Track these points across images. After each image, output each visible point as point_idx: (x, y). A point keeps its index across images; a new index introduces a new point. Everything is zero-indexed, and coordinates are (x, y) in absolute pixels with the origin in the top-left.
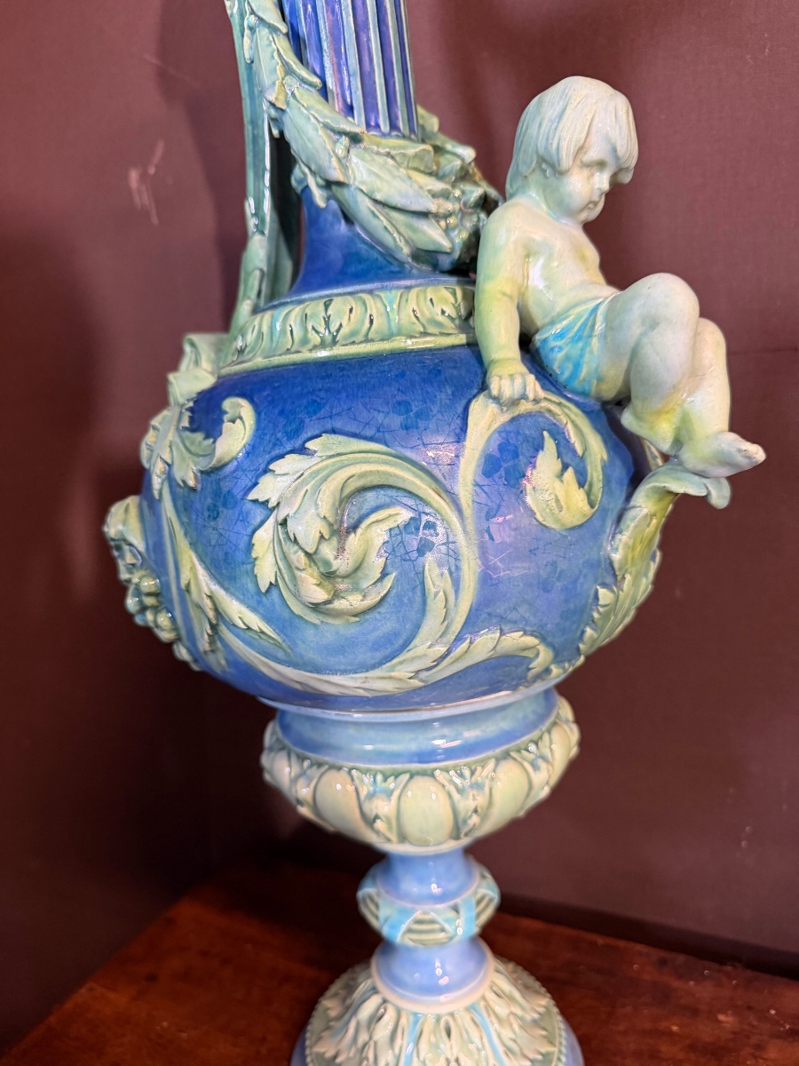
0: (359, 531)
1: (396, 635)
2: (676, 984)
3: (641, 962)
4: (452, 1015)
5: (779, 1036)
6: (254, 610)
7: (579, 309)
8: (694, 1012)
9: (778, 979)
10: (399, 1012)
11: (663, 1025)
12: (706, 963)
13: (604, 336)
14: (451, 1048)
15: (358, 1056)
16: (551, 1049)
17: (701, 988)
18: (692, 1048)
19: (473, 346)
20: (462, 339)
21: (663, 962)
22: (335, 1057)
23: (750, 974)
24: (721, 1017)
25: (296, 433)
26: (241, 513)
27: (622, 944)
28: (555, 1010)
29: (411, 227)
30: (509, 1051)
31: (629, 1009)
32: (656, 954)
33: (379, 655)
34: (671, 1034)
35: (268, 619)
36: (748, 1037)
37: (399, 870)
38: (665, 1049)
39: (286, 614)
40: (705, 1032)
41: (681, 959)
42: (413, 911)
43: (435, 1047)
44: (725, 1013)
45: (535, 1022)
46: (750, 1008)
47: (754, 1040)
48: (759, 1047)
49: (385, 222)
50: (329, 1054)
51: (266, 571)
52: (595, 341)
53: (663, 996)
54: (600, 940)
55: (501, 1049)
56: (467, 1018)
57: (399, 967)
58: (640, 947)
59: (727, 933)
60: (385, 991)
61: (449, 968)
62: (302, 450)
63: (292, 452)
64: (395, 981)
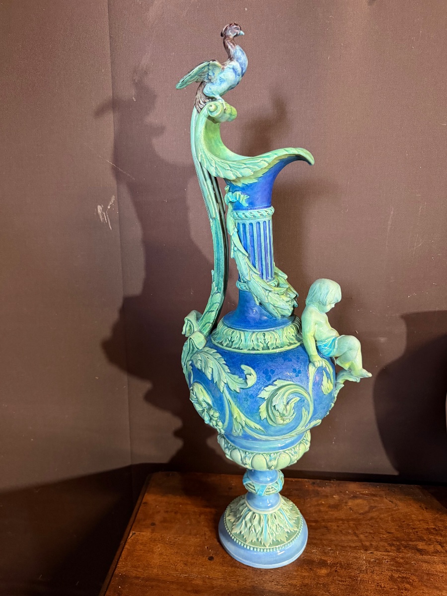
0: (289, 404)
1: (294, 426)
2: (319, 489)
3: (307, 484)
4: (275, 513)
5: (350, 498)
6: (258, 424)
7: (329, 340)
8: (327, 496)
9: (346, 482)
10: (260, 515)
11: (320, 502)
12: (326, 481)
13: (337, 349)
14: (277, 522)
15: (248, 531)
16: (298, 516)
17: (327, 489)
18: (329, 507)
19: (302, 346)
20: (299, 344)
21: (314, 483)
22: (241, 532)
23: (338, 482)
24: (334, 496)
25: (269, 379)
26: (256, 400)
27: (300, 480)
28: (294, 505)
29: (282, 311)
30: (289, 519)
31: (309, 500)
32: (311, 481)
33: (289, 431)
34: (322, 504)
35: (262, 426)
37: (259, 475)
38: (322, 509)
39: (267, 424)
40: (331, 502)
41: (318, 481)
42: (266, 486)
43: (273, 523)
45: (291, 509)
46: (341, 492)
47: (344, 501)
48: (346, 503)
49: (276, 311)
50: (238, 532)
51: (264, 415)
52: (335, 350)
53: (317, 494)
54: (294, 480)
55: (288, 519)
56: (279, 512)
57: (256, 502)
58: (306, 480)
59: (328, 470)
60: (254, 510)
61: (271, 501)
62: (272, 384)
63: (270, 385)
64: (258, 507)
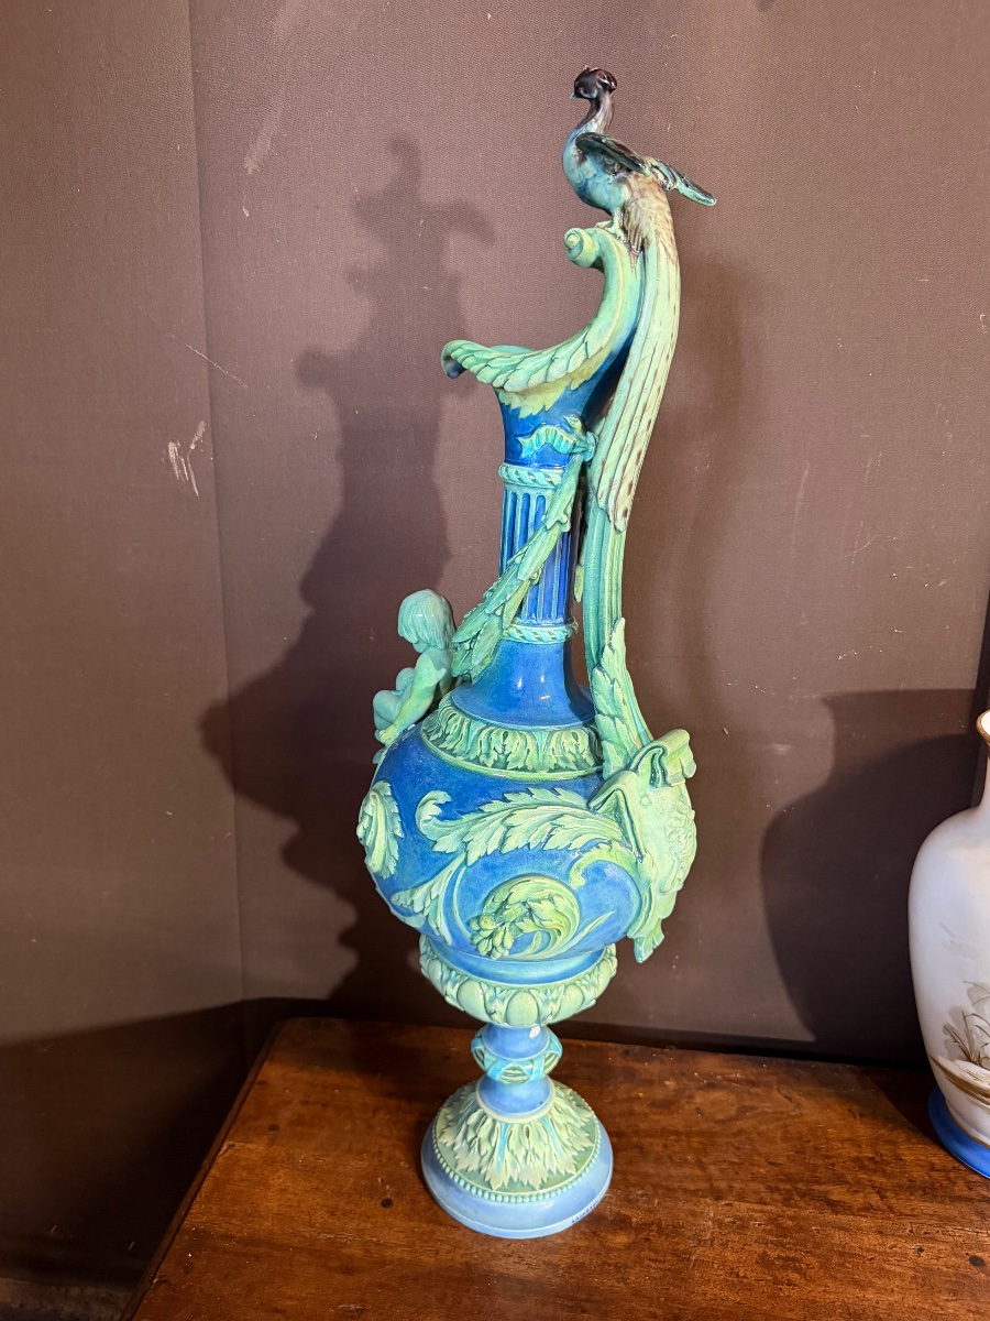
2: (637, 1066)
3: (614, 1054)
5: (701, 1088)
8: (650, 1082)
9: (696, 1052)
11: (633, 1094)
12: (654, 1049)
17: (652, 1067)
18: (652, 1104)
21: (627, 1053)
23: (681, 1052)
24: (667, 1083)
31: (611, 1088)
32: (621, 1047)
34: (639, 1098)
36: (684, 1092)
38: (637, 1108)
40: (659, 1094)
41: (637, 1048)
44: (668, 1079)
46: (683, 1074)
47: (687, 1093)
48: (691, 1097)
53: (631, 1075)
58: (610, 1044)
59: (662, 1025)
